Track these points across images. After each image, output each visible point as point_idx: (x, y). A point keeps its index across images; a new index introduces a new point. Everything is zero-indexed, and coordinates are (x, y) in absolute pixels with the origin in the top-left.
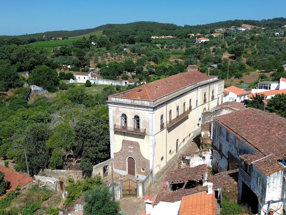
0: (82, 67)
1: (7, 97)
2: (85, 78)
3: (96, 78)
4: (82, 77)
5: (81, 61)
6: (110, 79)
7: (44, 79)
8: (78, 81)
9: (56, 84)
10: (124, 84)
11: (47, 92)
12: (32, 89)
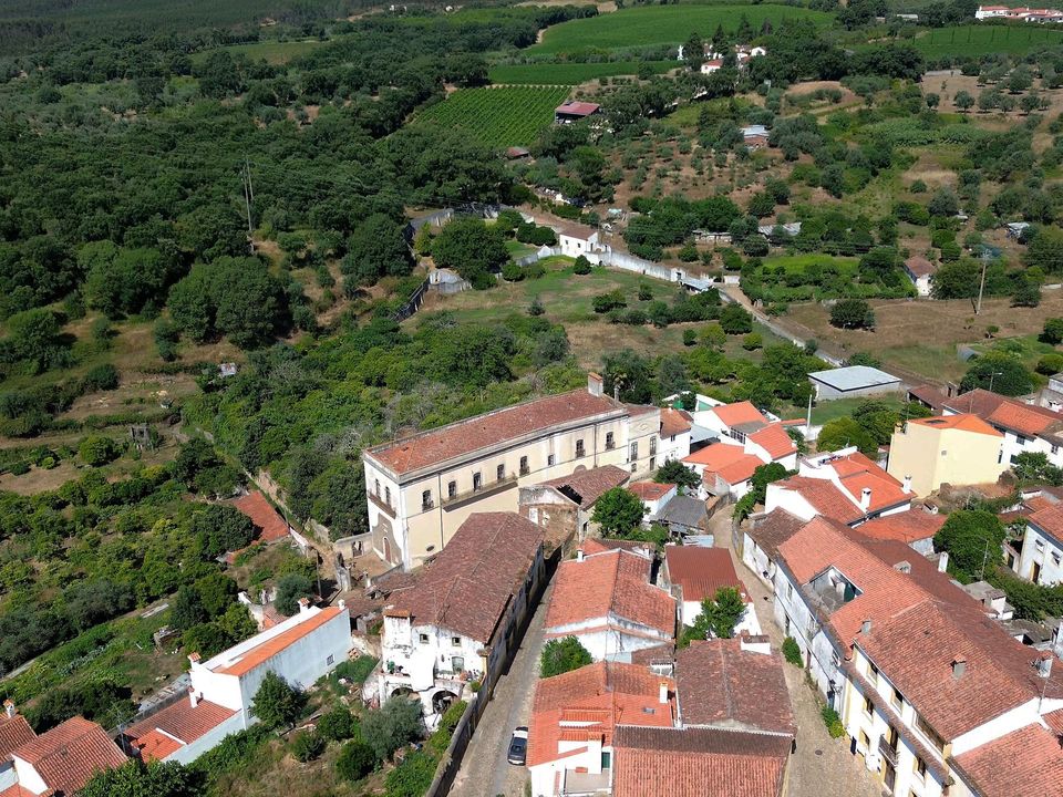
0: (591, 202)
1: (368, 301)
2: (579, 245)
3: (609, 249)
4: (574, 241)
5: (587, 187)
6: (644, 258)
7: (464, 253)
8: (564, 252)
9: (499, 260)
10: (674, 278)
11: (468, 288)
12: (432, 281)
